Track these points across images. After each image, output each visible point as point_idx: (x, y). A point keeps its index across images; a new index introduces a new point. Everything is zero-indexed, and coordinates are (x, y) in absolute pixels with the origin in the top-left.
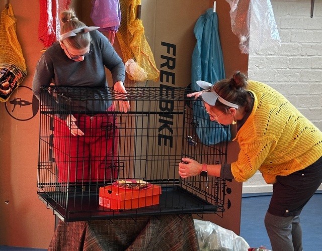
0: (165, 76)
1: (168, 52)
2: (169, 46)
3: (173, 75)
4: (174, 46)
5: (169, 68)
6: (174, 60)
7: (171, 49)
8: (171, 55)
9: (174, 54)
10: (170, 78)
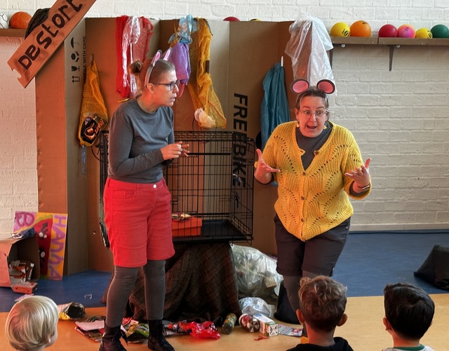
0: (238, 124)
1: (241, 102)
2: (241, 97)
3: (245, 123)
4: (246, 98)
5: (242, 116)
6: (246, 110)
7: (243, 100)
8: (243, 105)
9: (246, 104)
10: (243, 125)
